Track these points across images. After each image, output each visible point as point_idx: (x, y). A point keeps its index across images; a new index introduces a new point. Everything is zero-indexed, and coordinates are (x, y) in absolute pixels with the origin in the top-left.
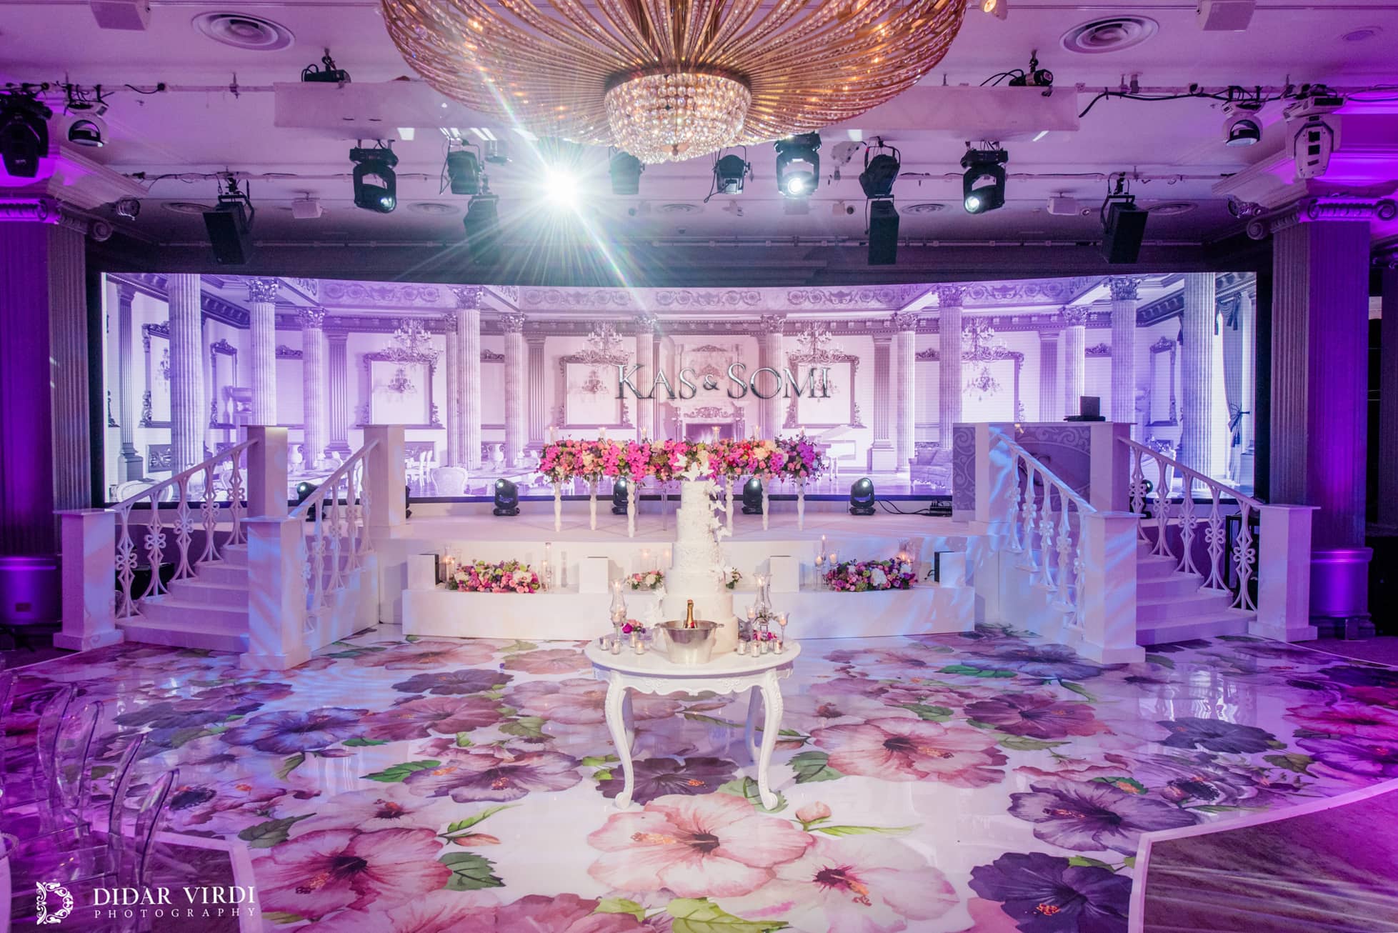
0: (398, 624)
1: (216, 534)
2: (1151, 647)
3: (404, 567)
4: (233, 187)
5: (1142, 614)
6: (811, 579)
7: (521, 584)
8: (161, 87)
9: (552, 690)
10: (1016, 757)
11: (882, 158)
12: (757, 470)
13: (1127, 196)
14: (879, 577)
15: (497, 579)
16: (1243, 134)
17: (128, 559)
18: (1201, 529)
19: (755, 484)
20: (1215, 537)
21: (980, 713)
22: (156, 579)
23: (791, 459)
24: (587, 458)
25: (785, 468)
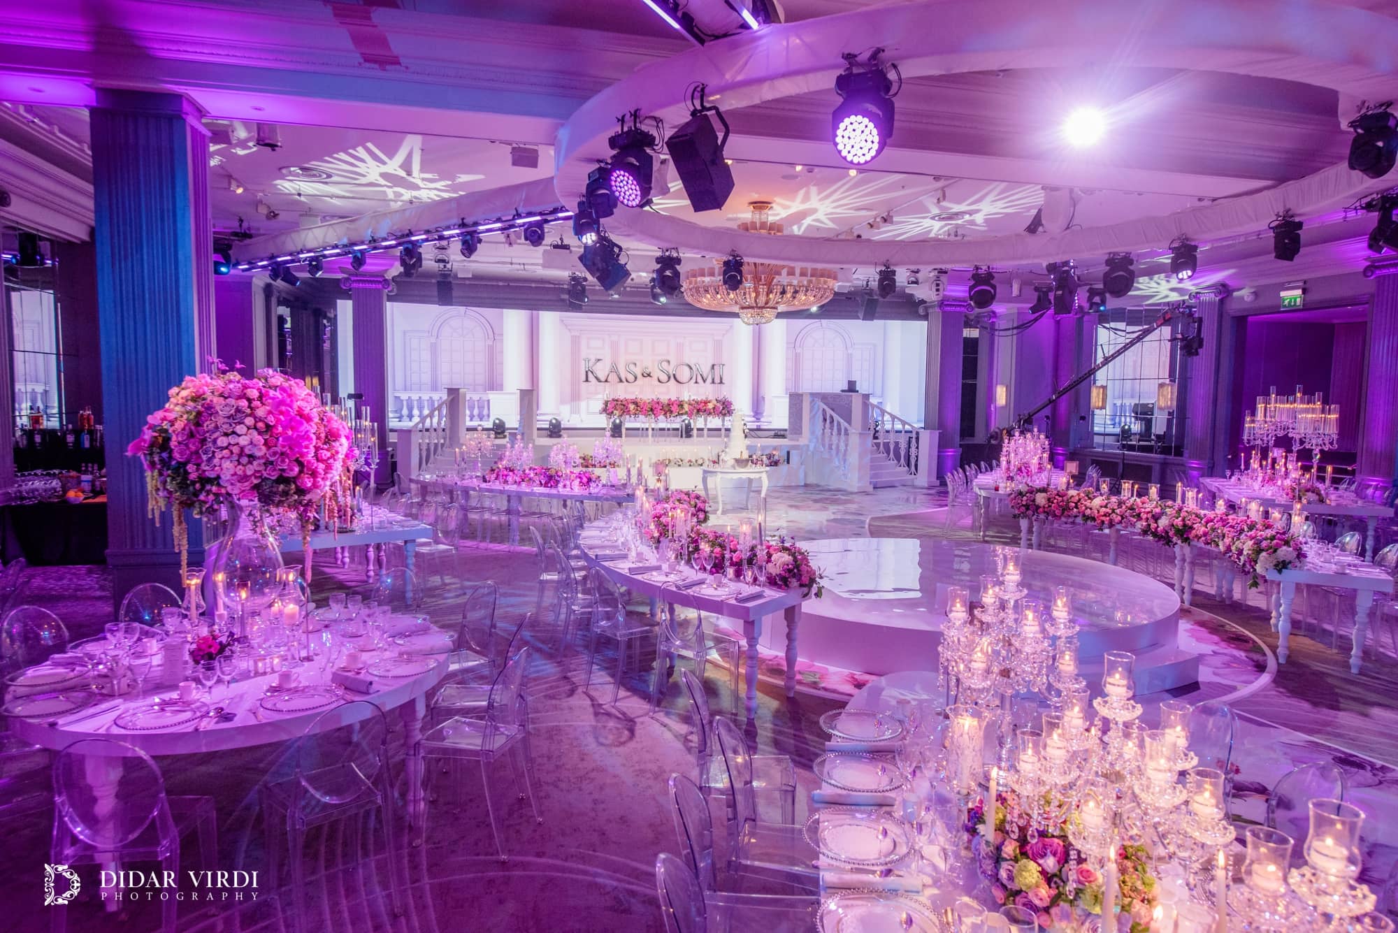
1: (441, 443)
2: (875, 486)
5: (872, 476)
14: (765, 460)
18: (897, 443)
23: (723, 409)
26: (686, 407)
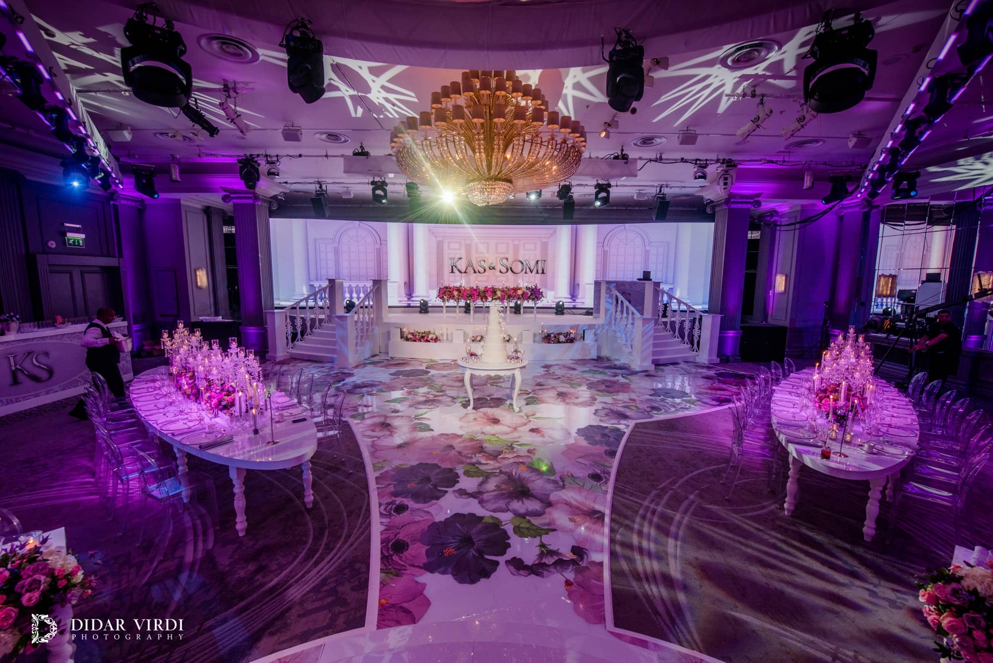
0: (387, 353)
1: (319, 319)
2: (657, 364)
3: (389, 333)
4: (321, 187)
5: (654, 353)
6: (537, 338)
7: (432, 339)
8: (300, 156)
9: (445, 376)
10: (600, 399)
11: (564, 186)
12: (519, 298)
13: (663, 194)
14: (562, 338)
15: (423, 337)
16: (700, 177)
17: (290, 330)
18: (682, 322)
19: (519, 302)
20: (687, 325)
21: (591, 386)
22: (299, 336)
23: (532, 294)
24: (456, 293)
25: (529, 298)
26: (499, 294)
